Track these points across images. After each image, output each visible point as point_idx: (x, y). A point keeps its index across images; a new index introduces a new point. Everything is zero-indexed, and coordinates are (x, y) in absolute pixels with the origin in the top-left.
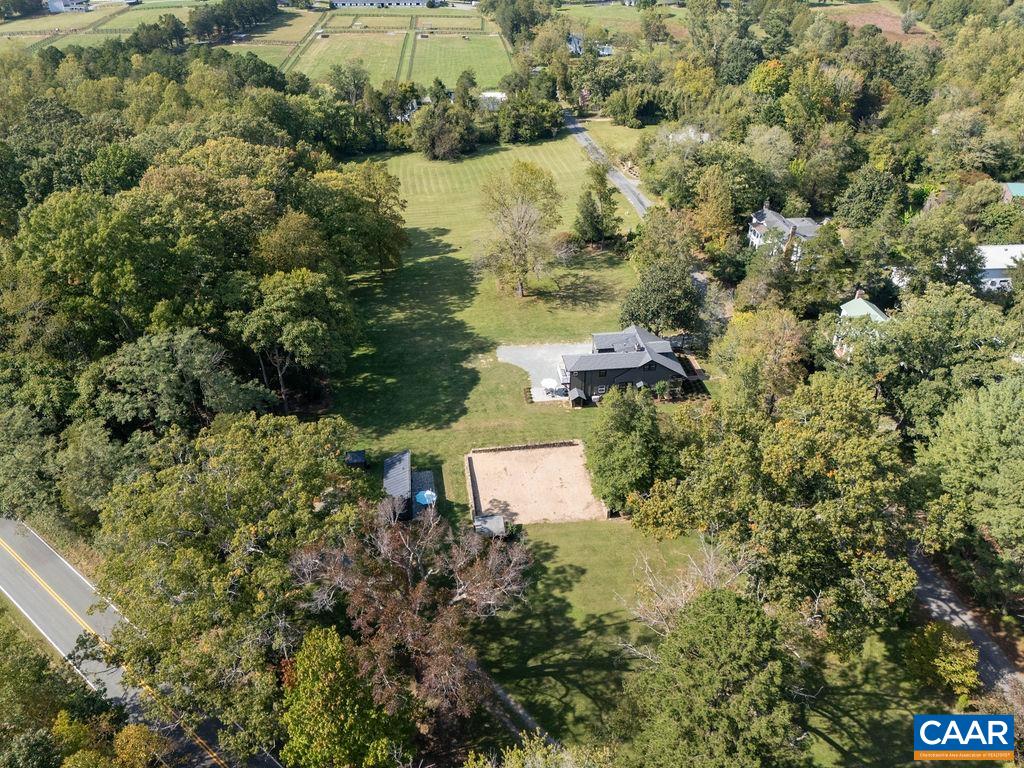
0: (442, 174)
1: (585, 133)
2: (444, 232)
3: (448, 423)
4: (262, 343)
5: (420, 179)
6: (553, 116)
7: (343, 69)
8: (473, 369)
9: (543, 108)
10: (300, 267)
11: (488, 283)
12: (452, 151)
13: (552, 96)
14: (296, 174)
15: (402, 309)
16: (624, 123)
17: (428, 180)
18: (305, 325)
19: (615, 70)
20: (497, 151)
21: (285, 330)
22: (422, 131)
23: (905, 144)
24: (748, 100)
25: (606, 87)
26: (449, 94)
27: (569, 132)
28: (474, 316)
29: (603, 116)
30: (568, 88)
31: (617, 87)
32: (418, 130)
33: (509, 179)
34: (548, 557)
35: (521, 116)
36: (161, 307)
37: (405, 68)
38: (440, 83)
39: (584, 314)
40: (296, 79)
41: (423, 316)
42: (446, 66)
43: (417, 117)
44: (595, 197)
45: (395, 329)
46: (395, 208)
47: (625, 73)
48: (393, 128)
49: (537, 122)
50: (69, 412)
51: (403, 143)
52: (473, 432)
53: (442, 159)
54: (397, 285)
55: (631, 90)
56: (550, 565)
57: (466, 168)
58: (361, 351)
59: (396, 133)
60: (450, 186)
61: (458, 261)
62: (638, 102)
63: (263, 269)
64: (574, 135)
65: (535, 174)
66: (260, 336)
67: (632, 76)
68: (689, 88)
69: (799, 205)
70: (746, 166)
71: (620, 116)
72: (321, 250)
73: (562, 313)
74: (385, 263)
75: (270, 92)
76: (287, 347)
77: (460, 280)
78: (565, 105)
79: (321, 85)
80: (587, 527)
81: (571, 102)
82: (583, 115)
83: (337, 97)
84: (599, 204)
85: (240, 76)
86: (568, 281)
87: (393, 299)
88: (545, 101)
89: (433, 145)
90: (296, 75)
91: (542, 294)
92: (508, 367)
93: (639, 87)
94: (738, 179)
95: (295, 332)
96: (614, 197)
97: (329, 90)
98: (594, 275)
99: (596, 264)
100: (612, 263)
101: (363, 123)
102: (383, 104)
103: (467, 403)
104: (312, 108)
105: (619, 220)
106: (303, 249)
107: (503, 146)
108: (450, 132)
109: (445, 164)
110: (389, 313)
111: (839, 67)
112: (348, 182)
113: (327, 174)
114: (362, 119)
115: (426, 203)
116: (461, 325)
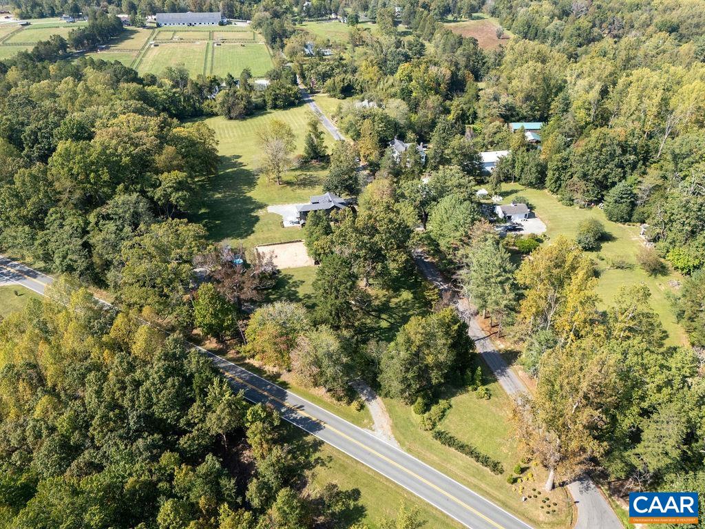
0: (235, 127)
1: (314, 102)
2: (239, 157)
3: (246, 236)
4: (163, 201)
5: (223, 130)
6: (295, 94)
7: (173, 69)
8: (256, 216)
9: (289, 89)
10: (175, 170)
11: (262, 180)
12: (240, 114)
13: (295, 83)
14: (165, 130)
15: (220, 193)
16: (335, 96)
17: (228, 130)
18: (180, 193)
19: (328, 68)
20: (265, 114)
21: (172, 196)
22: (223, 104)
23: (468, 105)
24: (396, 83)
25: (324, 76)
26: (236, 83)
27: (305, 102)
28: (255, 194)
29: (324, 93)
30: (303, 77)
31: (330, 77)
32: (220, 104)
33: (269, 129)
34: (289, 279)
35: (277, 95)
36: (121, 186)
37: (209, 65)
38: (231, 76)
39: (309, 191)
40: (149, 77)
41: (230, 196)
42: (233, 64)
43: (219, 96)
44: (313, 136)
45: (218, 201)
46: (213, 145)
47: (333, 69)
48: (206, 103)
49: (287, 97)
50: (88, 229)
51: (212, 111)
52: (257, 240)
53: (235, 119)
54: (216, 183)
55: (338, 79)
56: (291, 281)
57: (248, 123)
58: (203, 211)
59: (208, 106)
60: (240, 134)
61: (247, 170)
62: (342, 85)
63: (158, 171)
64: (308, 104)
65: (281, 126)
66: (162, 198)
67: (338, 71)
68: (367, 77)
69: (412, 137)
70: (385, 119)
71: (332, 92)
72: (183, 162)
73: (298, 191)
74: (210, 172)
75: (135, 85)
76: (174, 202)
77: (249, 179)
78: (302, 87)
79: (163, 80)
80: (305, 269)
81: (306, 85)
82: (313, 92)
83: (173, 87)
84: (315, 139)
85: (116, 77)
86: (302, 177)
87: (215, 189)
88: (290, 86)
89: (229, 112)
90: (149, 75)
91: (289, 183)
92: (273, 214)
93: (342, 76)
94: (381, 126)
95: (177, 196)
96: (322, 136)
97: (168, 83)
98: (314, 174)
99: (316, 169)
100: (323, 168)
101: (189, 100)
102: (199, 89)
103: (254, 229)
104: (160, 93)
105: (326, 147)
106: (175, 163)
107: (269, 111)
108: (238, 104)
109: (237, 121)
110: (214, 195)
111: (440, 66)
112: (189, 133)
113: (178, 129)
114: (187, 99)
115: (228, 143)
116: (250, 198)
